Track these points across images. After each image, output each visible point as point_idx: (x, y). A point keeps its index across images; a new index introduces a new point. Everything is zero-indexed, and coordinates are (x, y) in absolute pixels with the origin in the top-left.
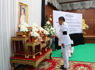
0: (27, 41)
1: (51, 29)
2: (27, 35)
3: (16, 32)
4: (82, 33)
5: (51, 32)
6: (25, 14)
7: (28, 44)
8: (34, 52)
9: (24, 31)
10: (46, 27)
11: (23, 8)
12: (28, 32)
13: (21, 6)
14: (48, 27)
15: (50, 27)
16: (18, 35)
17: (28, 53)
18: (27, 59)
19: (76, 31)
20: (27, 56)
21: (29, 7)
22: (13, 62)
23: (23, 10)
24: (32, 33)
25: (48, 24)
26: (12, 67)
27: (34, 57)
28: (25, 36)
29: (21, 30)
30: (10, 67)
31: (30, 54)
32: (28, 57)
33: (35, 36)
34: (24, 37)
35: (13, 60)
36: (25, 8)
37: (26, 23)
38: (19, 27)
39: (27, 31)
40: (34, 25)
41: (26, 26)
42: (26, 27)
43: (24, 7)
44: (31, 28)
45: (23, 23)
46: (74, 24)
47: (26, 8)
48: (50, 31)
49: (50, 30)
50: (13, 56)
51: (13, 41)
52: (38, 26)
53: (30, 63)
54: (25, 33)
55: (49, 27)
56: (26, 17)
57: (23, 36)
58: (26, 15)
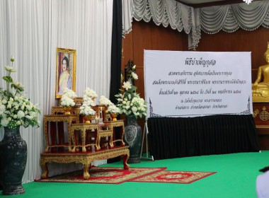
0: (73, 122)
1: (133, 101)
2: (74, 113)
3: (53, 108)
4: (252, 113)
5: (134, 109)
6: (68, 70)
7: (75, 127)
8: (84, 139)
9: (68, 105)
10: (120, 98)
11: (66, 58)
12: (75, 107)
13: (60, 55)
14: (126, 96)
15: (132, 97)
16: (55, 113)
17: (74, 143)
18: (72, 153)
19: (225, 107)
20: (72, 148)
21: (77, 53)
22: (46, 161)
23: (65, 62)
24: (81, 108)
25: (127, 89)
26: (43, 173)
27: (84, 149)
28: (69, 113)
29: (63, 103)
30: (40, 173)
31: (76, 145)
32: (74, 150)
33: (87, 113)
34: (68, 116)
35: (46, 158)
36: (69, 56)
37: (71, 90)
38: (58, 97)
39: (73, 104)
40: (87, 93)
41: (71, 96)
42: (72, 98)
43: (67, 55)
44: (82, 98)
45: (65, 91)
46: (216, 85)
47: (72, 55)
48: (131, 107)
49: (132, 104)
50: (47, 150)
51: (48, 122)
52: (96, 95)
53: (77, 159)
54: (70, 109)
55: (130, 96)
56: (72, 75)
57: (66, 113)
58: (71, 72)
